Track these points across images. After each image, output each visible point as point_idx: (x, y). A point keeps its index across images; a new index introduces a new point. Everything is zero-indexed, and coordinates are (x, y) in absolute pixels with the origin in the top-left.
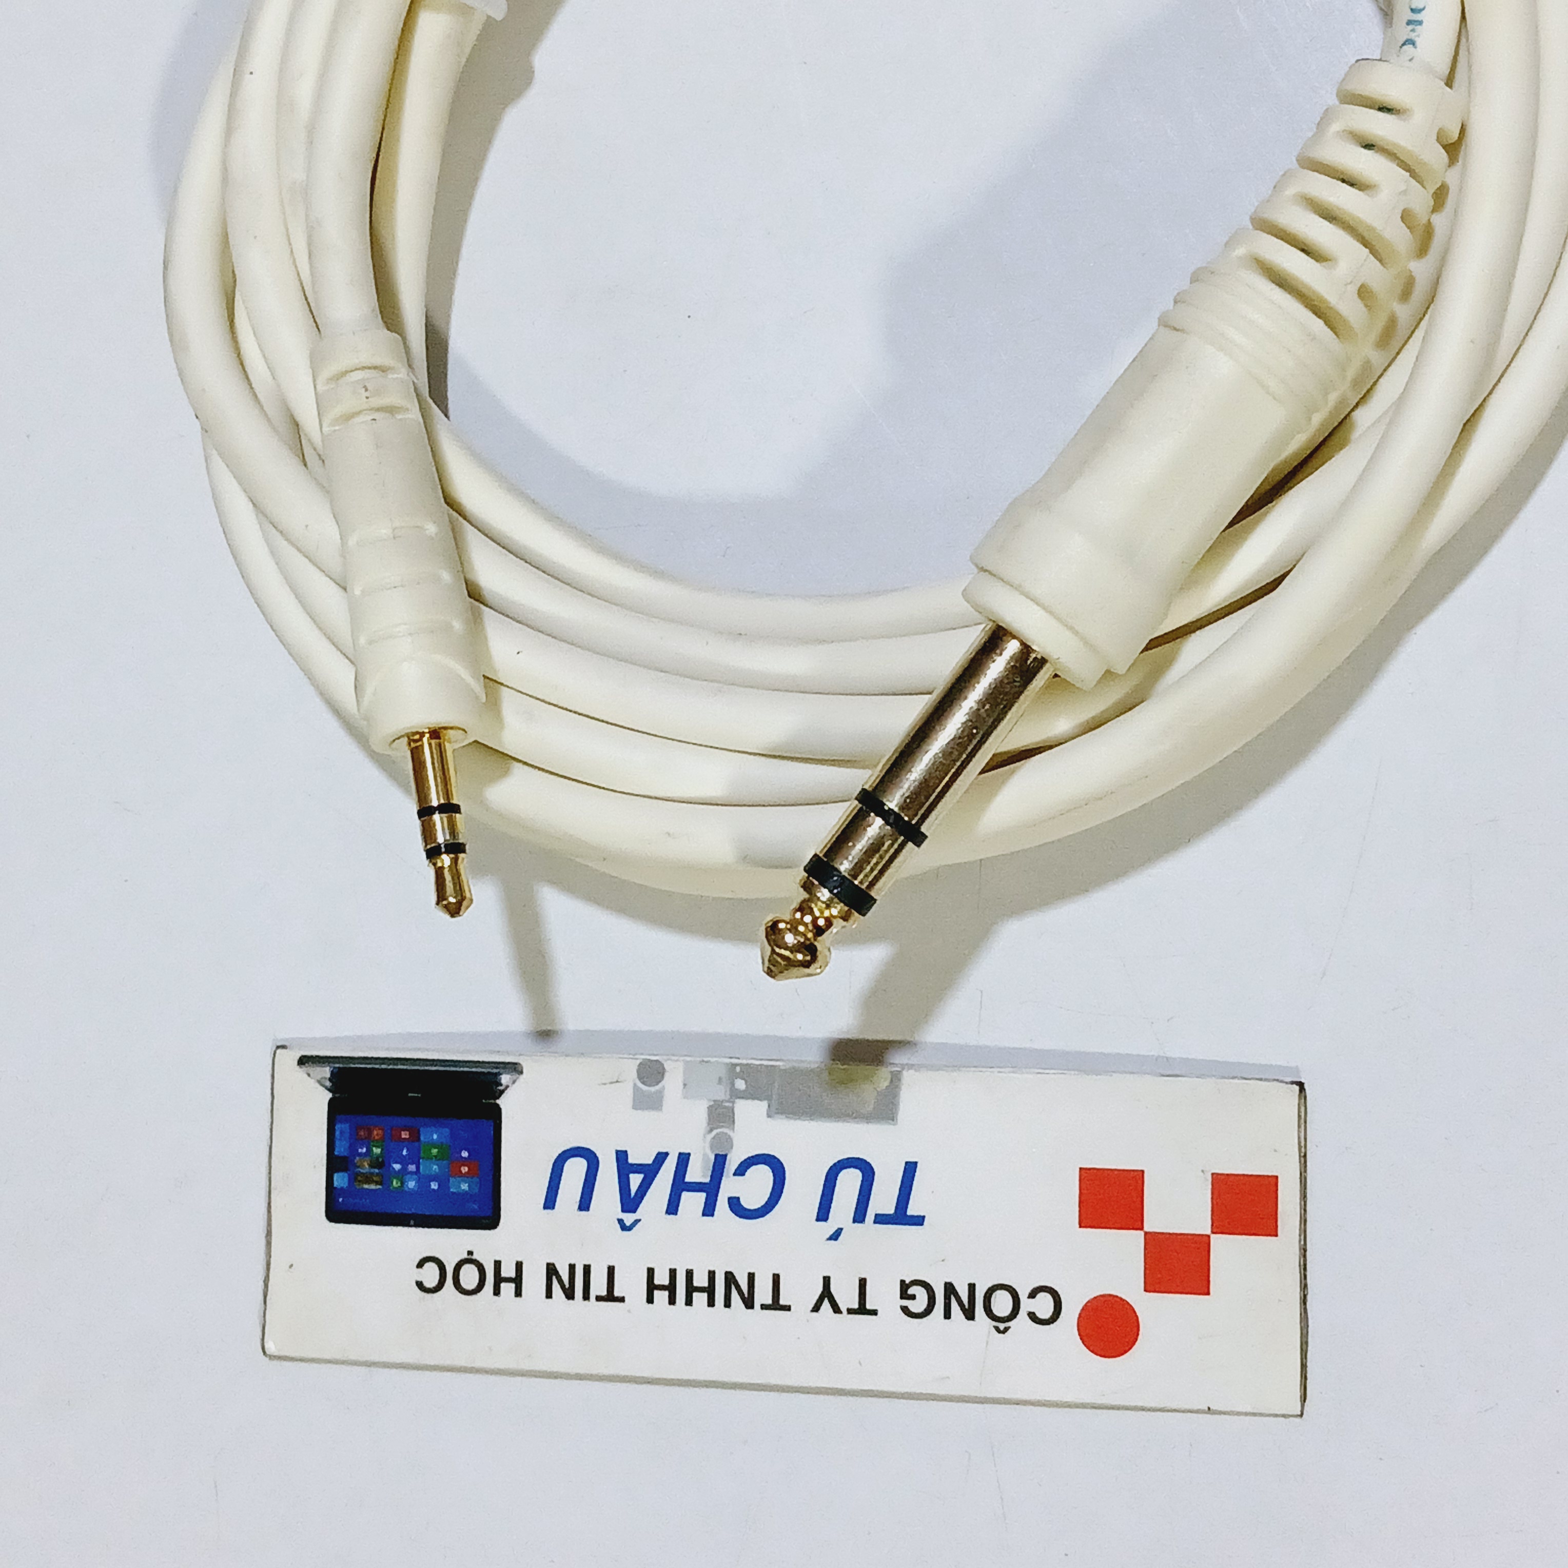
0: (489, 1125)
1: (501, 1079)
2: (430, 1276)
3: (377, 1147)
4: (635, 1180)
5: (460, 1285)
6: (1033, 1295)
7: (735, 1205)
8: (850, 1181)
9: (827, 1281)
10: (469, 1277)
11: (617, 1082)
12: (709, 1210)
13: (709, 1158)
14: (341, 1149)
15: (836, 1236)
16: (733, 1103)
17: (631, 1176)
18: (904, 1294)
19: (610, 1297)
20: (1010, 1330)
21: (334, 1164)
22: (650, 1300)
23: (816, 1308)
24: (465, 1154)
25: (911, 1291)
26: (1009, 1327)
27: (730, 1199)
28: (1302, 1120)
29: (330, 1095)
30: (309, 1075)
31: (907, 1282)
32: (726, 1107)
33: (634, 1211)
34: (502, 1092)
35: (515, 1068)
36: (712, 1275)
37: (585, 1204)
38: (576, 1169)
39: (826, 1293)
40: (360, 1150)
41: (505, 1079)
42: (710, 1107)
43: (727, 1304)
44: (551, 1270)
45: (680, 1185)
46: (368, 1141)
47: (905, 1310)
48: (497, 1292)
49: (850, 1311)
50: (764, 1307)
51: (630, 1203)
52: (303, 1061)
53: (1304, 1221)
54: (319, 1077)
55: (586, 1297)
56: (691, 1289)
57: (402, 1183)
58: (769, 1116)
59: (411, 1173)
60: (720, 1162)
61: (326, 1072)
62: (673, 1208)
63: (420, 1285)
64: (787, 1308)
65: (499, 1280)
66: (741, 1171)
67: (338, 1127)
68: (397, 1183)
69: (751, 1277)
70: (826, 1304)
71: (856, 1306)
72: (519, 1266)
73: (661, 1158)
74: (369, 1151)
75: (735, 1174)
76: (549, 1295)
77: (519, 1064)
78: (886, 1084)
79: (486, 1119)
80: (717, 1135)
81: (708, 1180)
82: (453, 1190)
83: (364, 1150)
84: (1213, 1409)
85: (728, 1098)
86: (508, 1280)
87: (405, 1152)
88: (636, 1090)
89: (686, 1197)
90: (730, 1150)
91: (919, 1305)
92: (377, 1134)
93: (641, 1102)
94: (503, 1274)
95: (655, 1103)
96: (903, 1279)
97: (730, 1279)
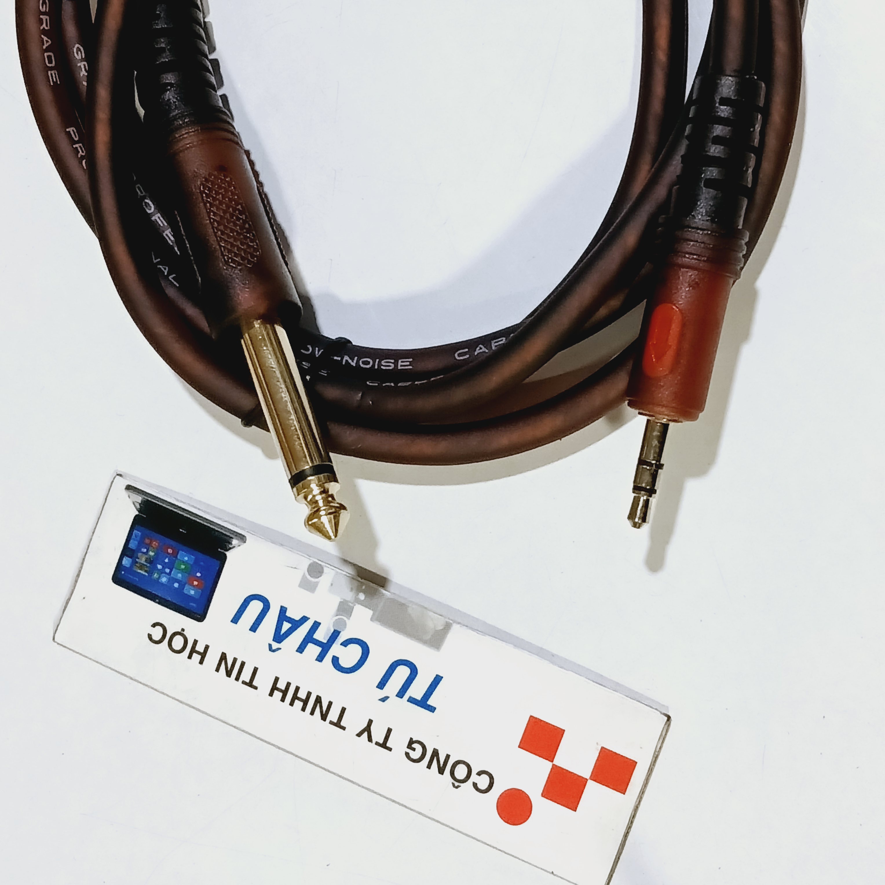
0: (217, 563)
1: (232, 541)
2: (157, 633)
3: (152, 552)
4: (286, 626)
5: (171, 645)
6: (479, 774)
7: (335, 661)
8: (403, 672)
9: (370, 722)
10: (178, 642)
11: (295, 568)
12: (320, 658)
13: (330, 630)
14: (132, 545)
15: (384, 700)
16: (355, 605)
17: (285, 623)
18: (410, 746)
19: (250, 684)
20: (459, 788)
21: (126, 551)
22: (271, 694)
23: (359, 735)
24: (199, 575)
25: (414, 746)
26: (460, 786)
27: (334, 657)
28: (663, 738)
29: (137, 513)
30: (129, 497)
31: (414, 740)
32: (350, 606)
33: (279, 642)
34: (230, 549)
35: (242, 538)
36: (309, 694)
37: (254, 628)
38: (256, 607)
39: (368, 729)
40: (143, 550)
41: (235, 542)
42: (341, 602)
43: (312, 713)
44: (223, 657)
45: (309, 639)
46: (148, 547)
47: (407, 754)
48: (190, 657)
49: (377, 744)
50: (331, 723)
51: (279, 637)
52: (129, 488)
53: (642, 792)
54: (134, 500)
55: (237, 679)
56: (295, 697)
57: (159, 577)
58: (372, 620)
59: (166, 573)
60: (336, 634)
61: (139, 499)
62: (301, 649)
63: (150, 637)
64: (344, 728)
65: (193, 650)
66: (345, 644)
67: (135, 532)
68: (156, 576)
69: (330, 704)
70: (366, 734)
71: (381, 742)
72: (207, 647)
73: (305, 619)
74: (148, 552)
75: (341, 644)
76: (217, 670)
77: (246, 537)
78: (441, 628)
79: (217, 560)
80: (339, 619)
81: (325, 642)
82: (185, 592)
83: (145, 550)
84: (555, 873)
85: (352, 601)
86: (198, 653)
87: (167, 560)
88: (304, 576)
89: (310, 646)
90: (343, 630)
91: (416, 755)
92: (155, 544)
93: (304, 584)
94: (197, 648)
95: (312, 588)
96: (412, 737)
97: (318, 700)
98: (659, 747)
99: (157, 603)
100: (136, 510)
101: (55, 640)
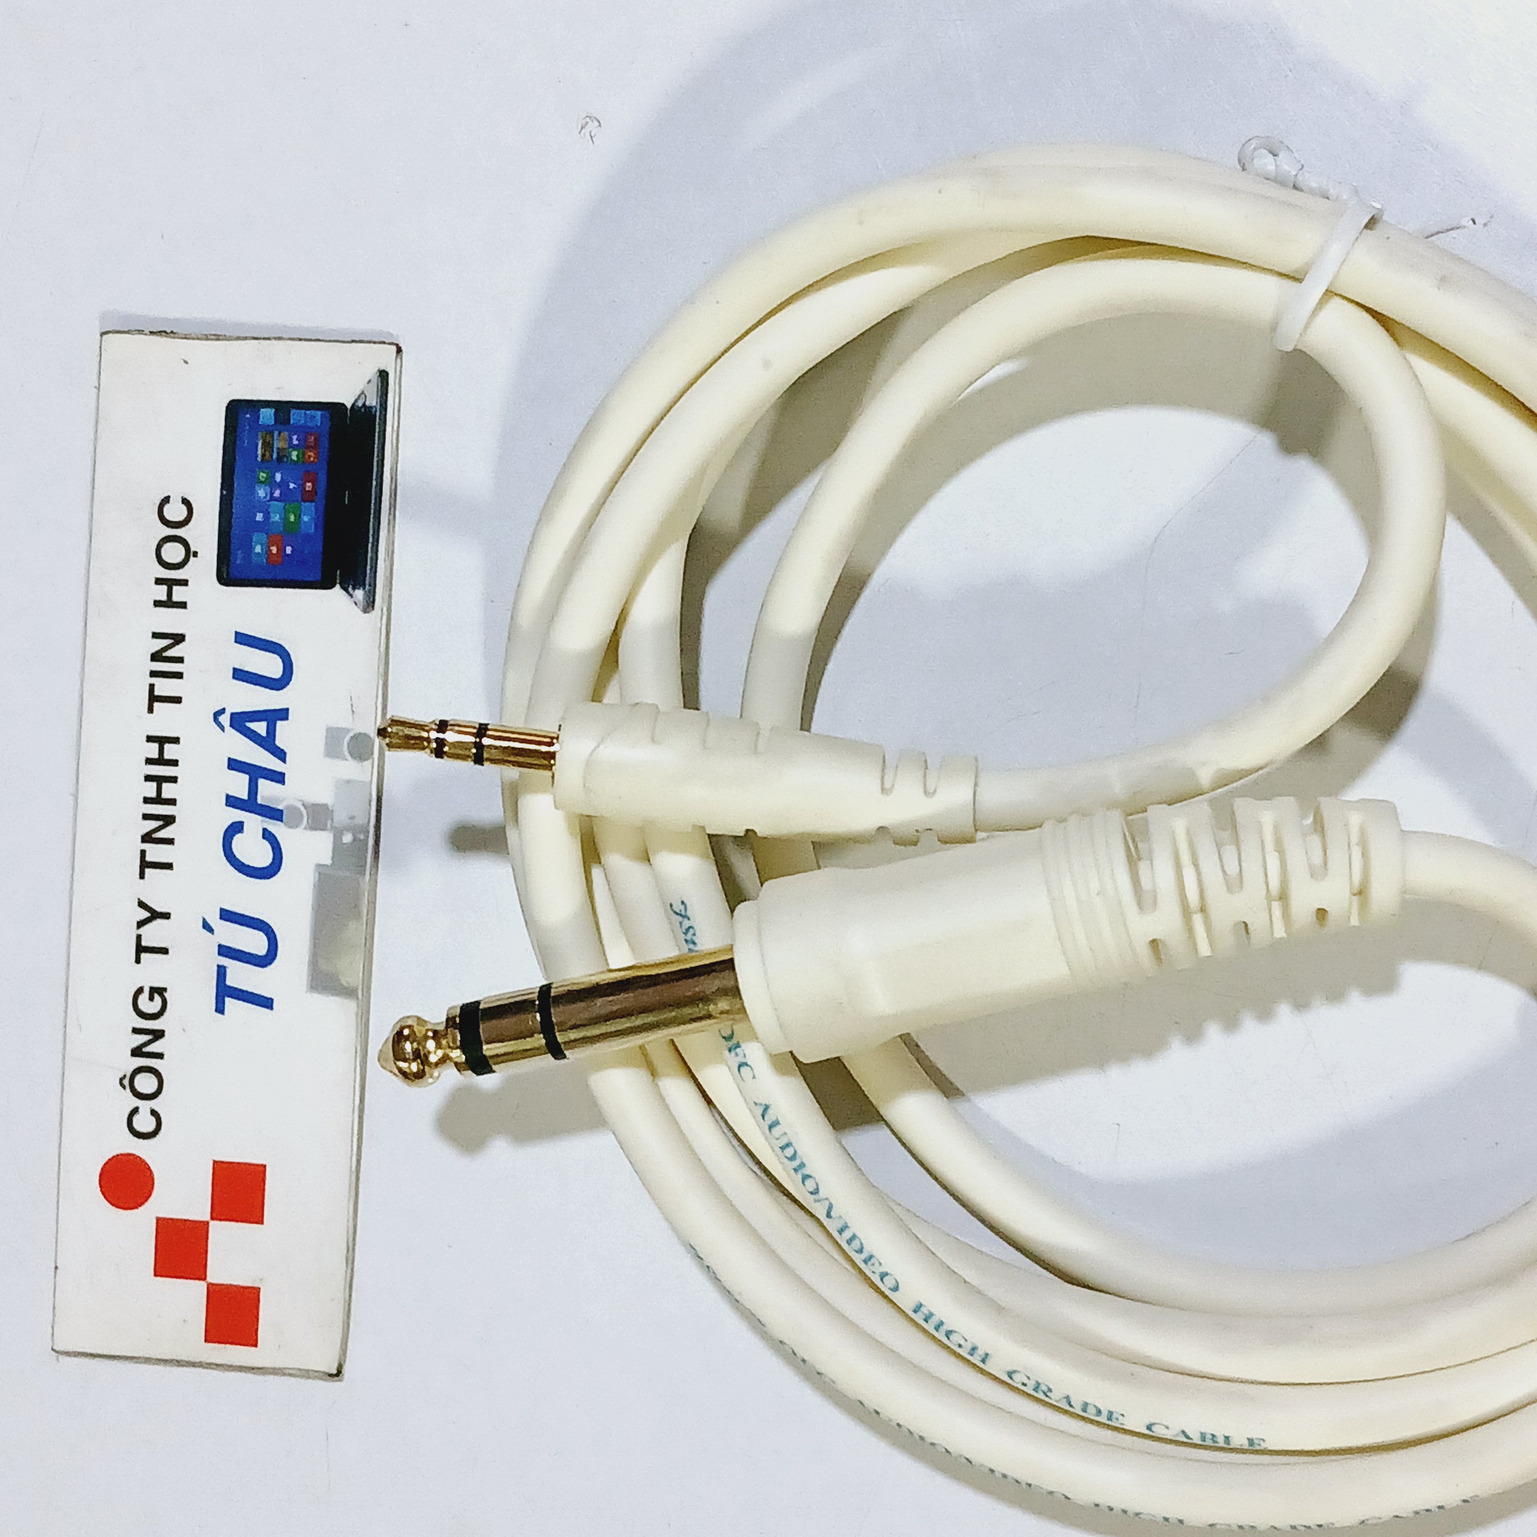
0: (316, 576)
1: (359, 589)
2: (175, 512)
3: (298, 456)
4: (260, 728)
5: (166, 543)
6: (154, 1113)
7: (236, 828)
8: (256, 943)
9: (166, 916)
10: (173, 553)
11: (353, 711)
12: (232, 801)
13: (280, 804)
14: (296, 416)
15: (207, 926)
16: (330, 831)
17: (264, 724)
18: (154, 991)
19: (153, 698)
20: (122, 1089)
21: (283, 408)
22: (150, 739)
23: (142, 904)
24: (289, 550)
25: (157, 998)
26: (125, 1089)
27: (241, 823)
28: (306, 1374)
29: (349, 406)
30: (369, 382)
31: (166, 995)
32: (326, 823)
33: (231, 726)
34: (346, 590)
35: (369, 605)
36: (172, 802)
37: (240, 675)
38: (271, 666)
39: (155, 915)
40: (295, 437)
41: (359, 594)
42: (326, 805)
43: (146, 817)
44: (179, 639)
45: (255, 773)
46: (303, 446)
48: (159, 581)
49: (139, 937)
50: (143, 853)
51: (240, 721)
52: (383, 375)
54: (367, 393)
55: (154, 674)
56: (160, 780)
57: (262, 482)
58: (319, 866)
59: (272, 494)
60: (275, 814)
61: (372, 401)
62: (234, 765)
63: (166, 500)
64: (142, 876)
65: (170, 583)
66: (267, 835)
67: (318, 414)
68: (262, 477)
69: (170, 841)
70: (147, 914)
71: (144, 943)
72: (183, 605)
73: (281, 755)
74: (295, 447)
75: (265, 830)
76: (156, 635)
77: (373, 609)
78: (345, 984)
79: (322, 573)
80: (301, 813)
81: (259, 801)
82: (255, 535)
83: (295, 442)
84: (58, 1271)
85: (335, 825)
86: (170, 594)
87: (292, 486)
88: (346, 731)
89: (244, 778)
90: (285, 824)
91: (146, 1005)
92: (310, 457)
93: (333, 737)
94: (175, 588)
95: (332, 749)
96: (168, 990)
97: (169, 820)
98: (291, 1372)
99: (222, 493)
100: (352, 401)
101: (105, 337)
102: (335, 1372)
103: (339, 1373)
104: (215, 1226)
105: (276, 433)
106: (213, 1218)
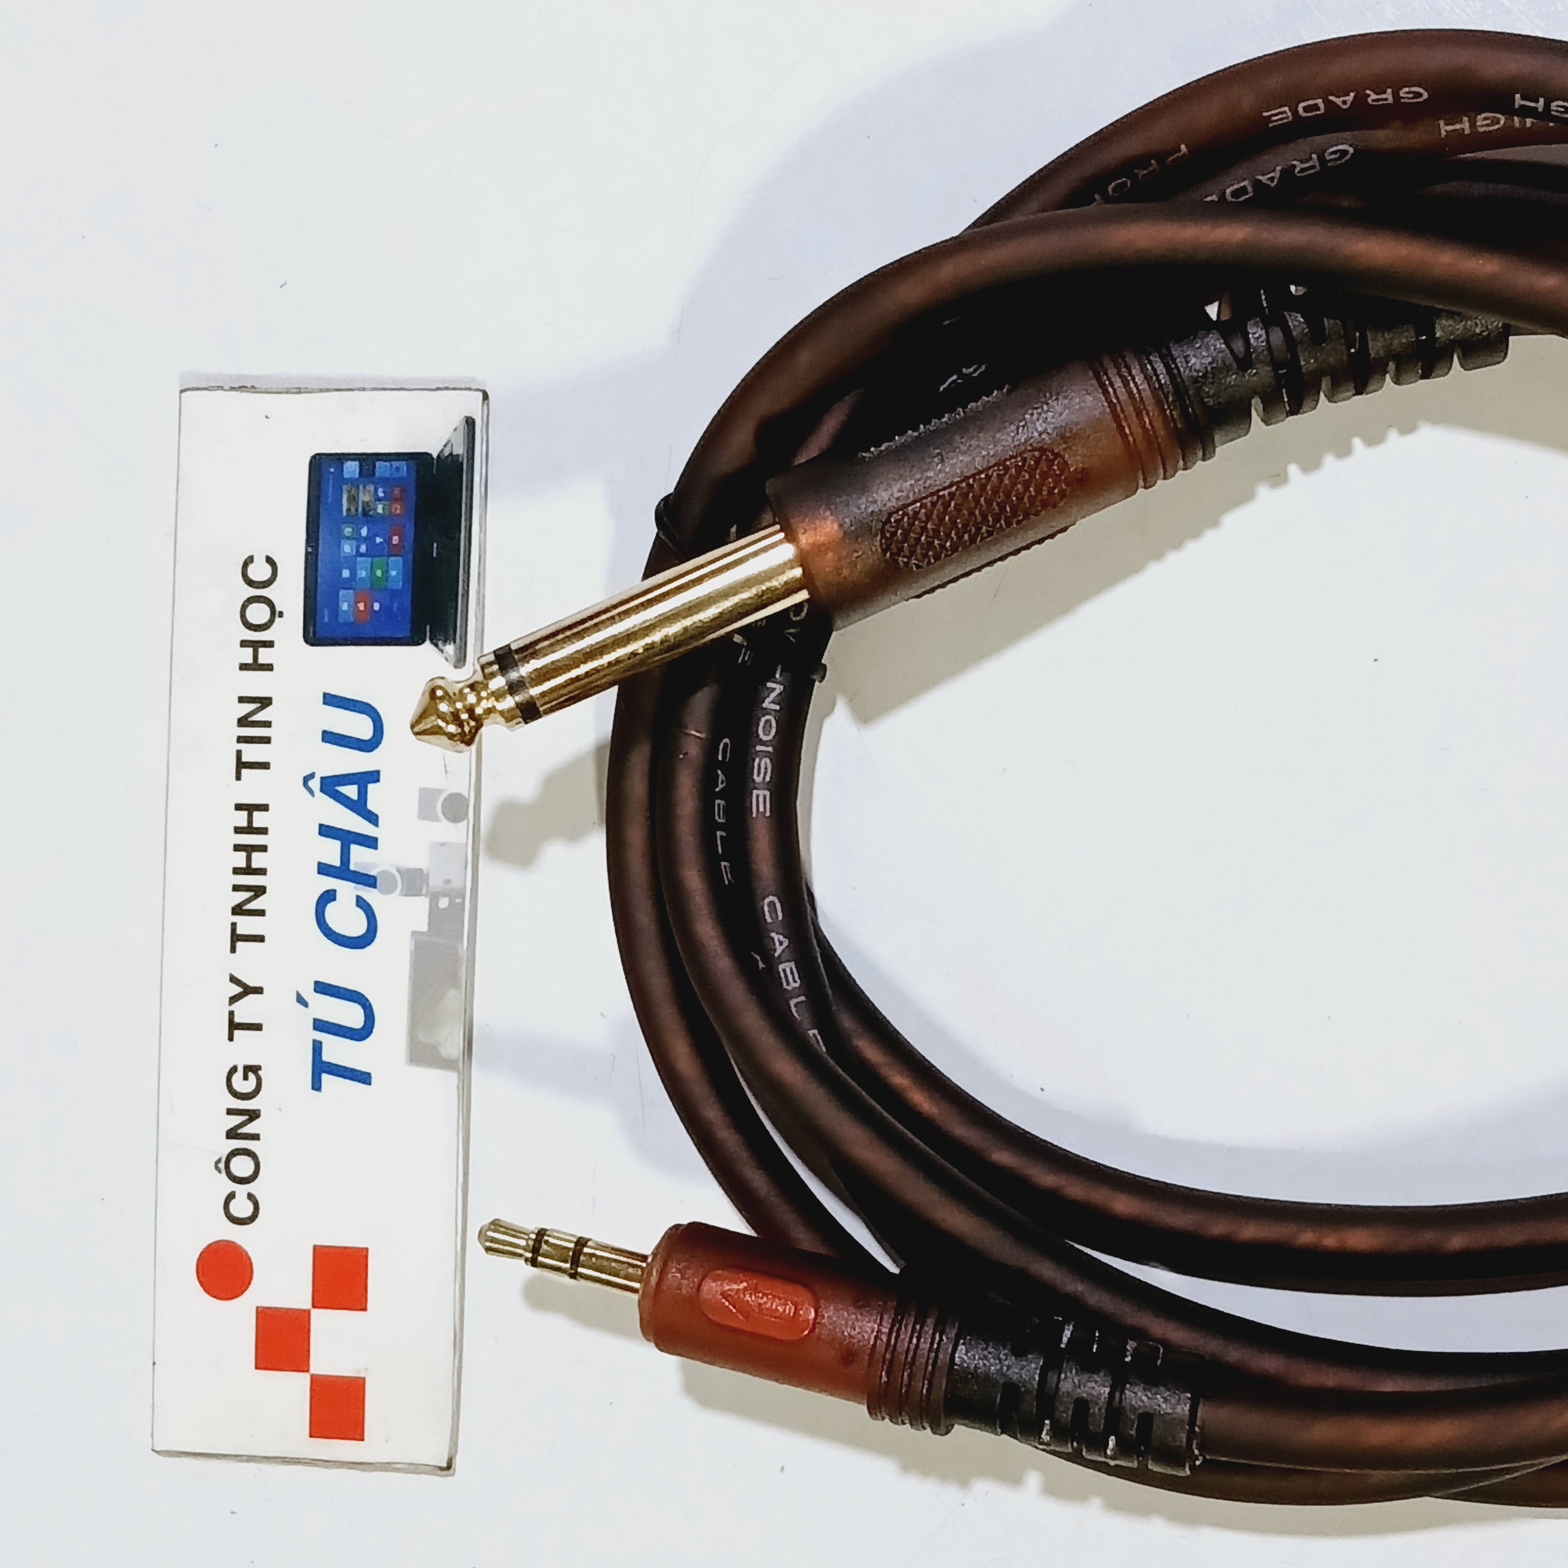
0: (404, 631)
1: (450, 644)
2: (260, 571)
3: (383, 509)
4: (351, 791)
5: (250, 603)
6: (251, 1197)
7: (328, 897)
8: (352, 1016)
9: (258, 991)
10: (258, 614)
11: (446, 772)
12: (324, 869)
13: (373, 870)
14: (381, 468)
15: (301, 1000)
16: (426, 896)
17: (355, 787)
18: (248, 1069)
19: (241, 765)
20: (217, 1172)
21: (367, 461)
22: (239, 807)
23: (233, 980)
24: (377, 606)
25: (251, 1076)
26: (221, 1173)
27: (334, 891)
28: (415, 1468)
29: (435, 456)
30: (456, 429)
31: (260, 1072)
32: (421, 888)
33: (322, 790)
34: (436, 645)
35: (460, 660)
36: (262, 872)
37: (329, 737)
38: (361, 727)
39: (248, 990)
40: (380, 490)
41: (450, 649)
42: (421, 870)
43: (236, 888)
44: (265, 702)
45: (347, 838)
46: (389, 498)
48: (244, 644)
49: (231, 1014)
50: (234, 925)
51: (330, 786)
52: (470, 423)
53: (325, 1464)
54: (453, 441)
55: (241, 740)
56: (249, 849)
57: (348, 538)
58: (414, 933)
59: (358, 548)
60: (369, 881)
61: (459, 449)
62: (326, 831)
63: (250, 560)
64: (233, 950)
65: (256, 646)
66: (361, 903)
67: (403, 465)
68: (348, 532)
69: (261, 913)
70: (239, 990)
71: (237, 1020)
72: (269, 667)
73: (373, 819)
74: (379, 500)
75: (358, 897)
76: (242, 700)
77: (464, 665)
78: (444, 1055)
79: (412, 629)
80: (395, 878)
81: (352, 867)
82: (342, 593)
83: (381, 494)
84: (156, 1367)
85: (431, 889)
86: (255, 656)
87: (378, 540)
88: (440, 791)
89: (336, 845)
90: (381, 892)
91: (239, 1084)
92: (396, 509)
93: (427, 797)
94: (261, 651)
95: (426, 812)
96: (263, 1068)
97: (259, 891)
98: (399, 1466)
99: (306, 550)
100: (439, 450)
101: (183, 394)
102: (445, 1465)
103: (449, 1467)
104: (316, 1314)
105: (361, 487)
106: (314, 1306)
